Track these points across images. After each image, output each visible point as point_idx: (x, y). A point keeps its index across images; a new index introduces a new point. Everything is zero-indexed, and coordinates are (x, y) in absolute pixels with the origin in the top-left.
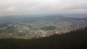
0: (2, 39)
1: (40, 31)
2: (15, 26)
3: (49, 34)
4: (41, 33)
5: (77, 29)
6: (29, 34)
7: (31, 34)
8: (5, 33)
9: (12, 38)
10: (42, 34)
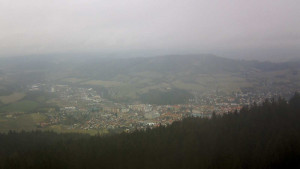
0: (7, 133)
1: (139, 107)
2: (53, 90)
3: (168, 118)
4: (141, 113)
5: (267, 100)
6: (101, 119)
7: (109, 118)
8: (17, 115)
9: (43, 130)
10: (146, 116)
